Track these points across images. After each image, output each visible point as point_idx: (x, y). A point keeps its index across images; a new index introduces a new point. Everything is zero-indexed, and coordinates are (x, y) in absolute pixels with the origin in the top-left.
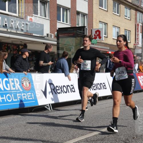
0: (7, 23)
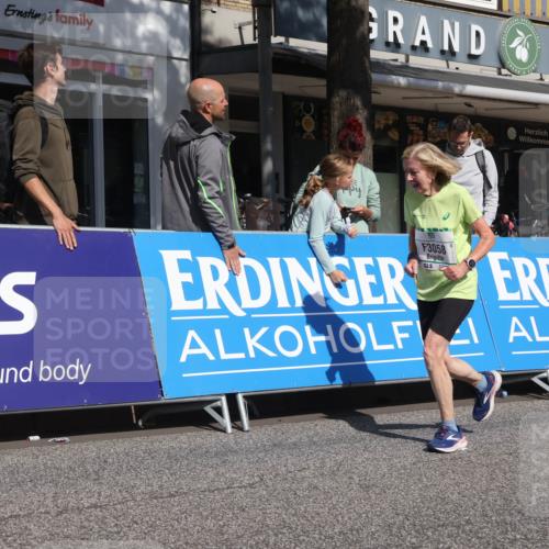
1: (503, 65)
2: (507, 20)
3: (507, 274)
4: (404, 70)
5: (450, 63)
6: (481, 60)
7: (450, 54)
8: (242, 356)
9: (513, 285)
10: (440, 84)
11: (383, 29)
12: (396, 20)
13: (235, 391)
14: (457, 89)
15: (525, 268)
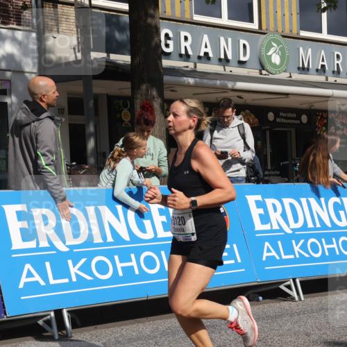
0: (325, 63)
1: (263, 68)
2: (265, 36)
3: (261, 211)
4: (193, 73)
5: (226, 67)
6: (248, 64)
7: (225, 61)
8: (66, 281)
9: (265, 219)
10: (218, 82)
11: (178, 45)
12: (186, 38)
13: (61, 308)
14: (230, 85)
15: (274, 205)
